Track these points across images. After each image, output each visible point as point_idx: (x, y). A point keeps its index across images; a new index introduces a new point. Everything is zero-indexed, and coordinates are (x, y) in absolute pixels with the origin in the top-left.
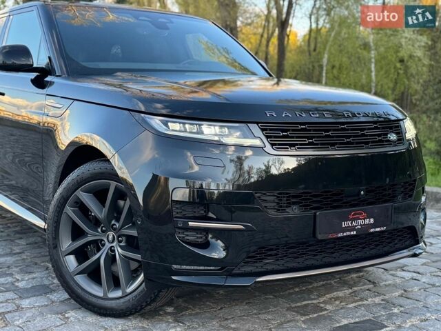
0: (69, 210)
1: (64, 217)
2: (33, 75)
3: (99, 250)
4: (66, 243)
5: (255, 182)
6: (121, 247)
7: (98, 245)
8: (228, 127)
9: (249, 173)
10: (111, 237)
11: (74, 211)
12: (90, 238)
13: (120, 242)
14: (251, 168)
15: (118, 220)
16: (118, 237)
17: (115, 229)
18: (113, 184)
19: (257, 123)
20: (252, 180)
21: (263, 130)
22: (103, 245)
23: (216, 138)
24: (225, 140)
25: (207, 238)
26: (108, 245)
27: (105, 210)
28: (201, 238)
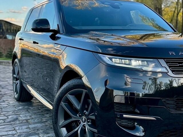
0: (63, 104)
1: (60, 108)
2: (50, 34)
3: (78, 126)
4: (62, 122)
5: (164, 90)
6: (89, 125)
7: (77, 123)
8: (146, 61)
9: (160, 85)
10: (83, 119)
11: (65, 105)
12: (73, 119)
13: (88, 122)
14: (161, 83)
15: (87, 111)
16: (87, 120)
17: (86, 115)
18: (85, 91)
19: (164, 59)
20: (162, 89)
21: (167, 63)
22: (80, 123)
23: (140, 68)
24: (144, 68)
25: (134, 124)
26: (82, 124)
27: (81, 105)
28: (131, 123)
